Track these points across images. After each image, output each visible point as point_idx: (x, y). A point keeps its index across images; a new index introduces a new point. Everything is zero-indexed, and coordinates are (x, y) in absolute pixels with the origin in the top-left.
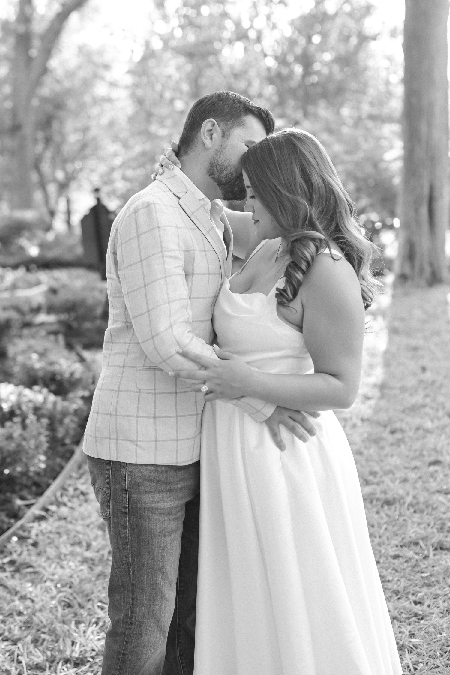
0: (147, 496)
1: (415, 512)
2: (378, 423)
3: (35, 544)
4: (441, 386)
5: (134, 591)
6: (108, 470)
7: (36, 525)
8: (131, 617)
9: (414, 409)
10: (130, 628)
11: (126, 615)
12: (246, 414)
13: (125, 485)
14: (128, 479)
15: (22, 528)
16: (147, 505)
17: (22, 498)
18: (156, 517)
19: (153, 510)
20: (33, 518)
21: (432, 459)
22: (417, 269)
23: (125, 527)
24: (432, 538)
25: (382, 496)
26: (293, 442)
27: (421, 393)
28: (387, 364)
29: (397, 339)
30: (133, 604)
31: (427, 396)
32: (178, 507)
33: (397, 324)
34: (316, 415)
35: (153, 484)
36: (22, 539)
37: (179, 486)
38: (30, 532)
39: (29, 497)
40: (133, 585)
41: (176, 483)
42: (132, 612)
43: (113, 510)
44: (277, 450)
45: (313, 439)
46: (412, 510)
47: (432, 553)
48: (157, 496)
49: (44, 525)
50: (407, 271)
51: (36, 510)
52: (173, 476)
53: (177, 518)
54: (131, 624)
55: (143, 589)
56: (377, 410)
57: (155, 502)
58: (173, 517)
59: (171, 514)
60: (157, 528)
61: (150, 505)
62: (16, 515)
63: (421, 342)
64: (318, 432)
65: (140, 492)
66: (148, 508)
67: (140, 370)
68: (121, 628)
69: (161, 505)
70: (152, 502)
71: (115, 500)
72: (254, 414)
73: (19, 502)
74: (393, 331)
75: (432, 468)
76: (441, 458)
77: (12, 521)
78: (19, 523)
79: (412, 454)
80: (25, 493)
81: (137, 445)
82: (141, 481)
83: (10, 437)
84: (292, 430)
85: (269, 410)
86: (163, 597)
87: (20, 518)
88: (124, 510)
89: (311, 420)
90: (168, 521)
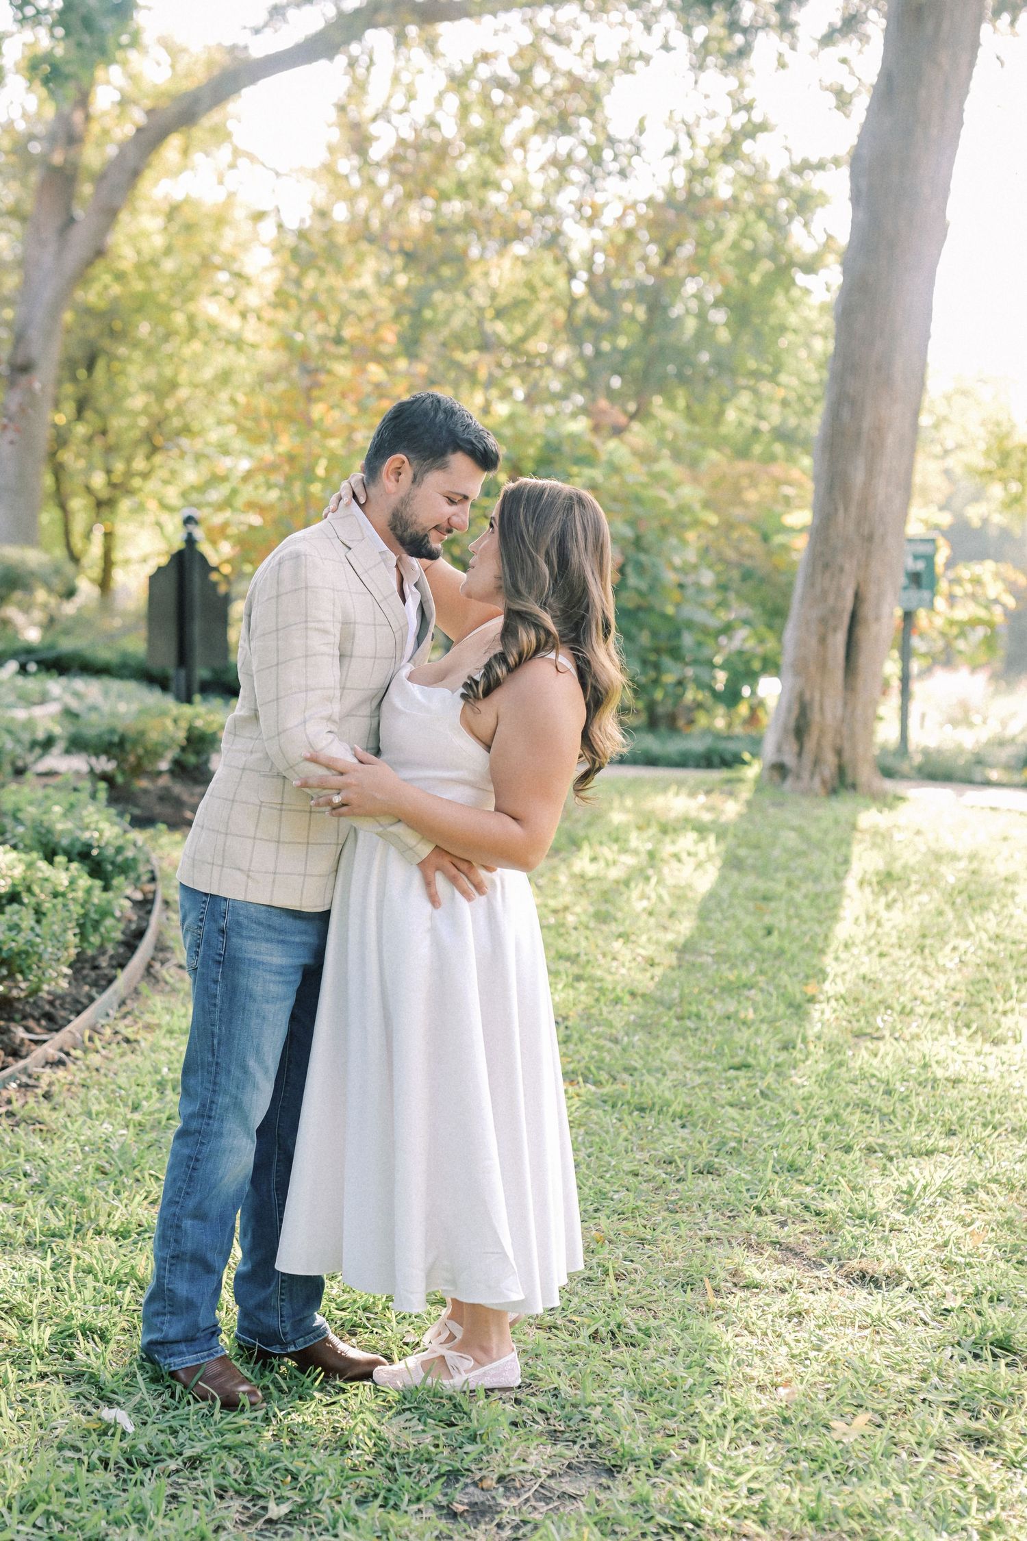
0: (250, 942)
1: (683, 1126)
2: (660, 1002)
3: (47, 1096)
4: (792, 960)
5: (217, 1073)
6: (204, 902)
7: (48, 1070)
8: (211, 1109)
9: (730, 989)
10: (208, 1124)
11: (203, 1105)
12: (392, 849)
13: (224, 924)
14: (228, 917)
15: (25, 1070)
16: (248, 956)
17: (28, 1030)
18: (258, 973)
19: (257, 964)
20: (43, 1063)
21: (737, 1061)
22: (808, 758)
23: (216, 982)
24: (697, 1157)
25: (636, 1100)
26: (453, 898)
27: (753, 968)
28: (704, 914)
29: (735, 876)
30: (214, 1091)
31: (762, 972)
32: (292, 967)
33: (742, 852)
34: (489, 869)
35: (261, 929)
36: (24, 1087)
37: (297, 939)
38: (38, 1079)
39: (38, 1030)
40: (217, 1064)
41: (292, 933)
42: (212, 1102)
43: (203, 957)
44: (429, 906)
45: (480, 900)
46: (678, 1122)
47: (690, 1176)
48: (264, 946)
49: (61, 1073)
50: (789, 759)
51: (50, 1050)
52: (289, 923)
53: (288, 983)
54: (210, 1117)
55: (229, 1071)
56: (665, 982)
57: (260, 953)
58: (281, 979)
59: (281, 974)
60: (258, 989)
61: (254, 956)
62: (15, 1053)
63: (780, 887)
64: (488, 891)
65: (241, 937)
66: (249, 960)
67: (264, 776)
68: (194, 1125)
69: (267, 959)
70: (256, 953)
71: (208, 943)
72: (405, 850)
73: (20, 1033)
74: (733, 863)
75: (732, 1073)
76: (751, 1060)
77: (10, 1059)
78: (22, 1063)
79: (704, 1050)
80: (31, 1023)
81: (248, 876)
82: (246, 922)
83: (15, 927)
84: (453, 880)
85: (425, 850)
86: (255, 1086)
87: (22, 1057)
88: (217, 958)
89: (483, 873)
90: (275, 982)
